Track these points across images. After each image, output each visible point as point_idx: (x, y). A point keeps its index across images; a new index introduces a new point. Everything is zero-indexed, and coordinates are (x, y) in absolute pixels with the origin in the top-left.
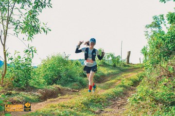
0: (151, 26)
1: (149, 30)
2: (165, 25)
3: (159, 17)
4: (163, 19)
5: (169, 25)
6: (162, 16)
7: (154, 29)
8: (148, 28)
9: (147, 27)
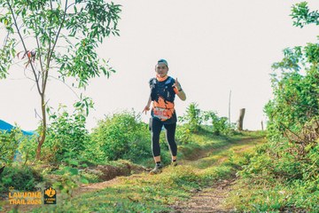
0: (281, 65)
1: (279, 72)
2: (304, 64)
3: (294, 51)
4: (300, 53)
5: (309, 65)
6: (299, 48)
7: (287, 71)
8: (276, 68)
9: (274, 66)
